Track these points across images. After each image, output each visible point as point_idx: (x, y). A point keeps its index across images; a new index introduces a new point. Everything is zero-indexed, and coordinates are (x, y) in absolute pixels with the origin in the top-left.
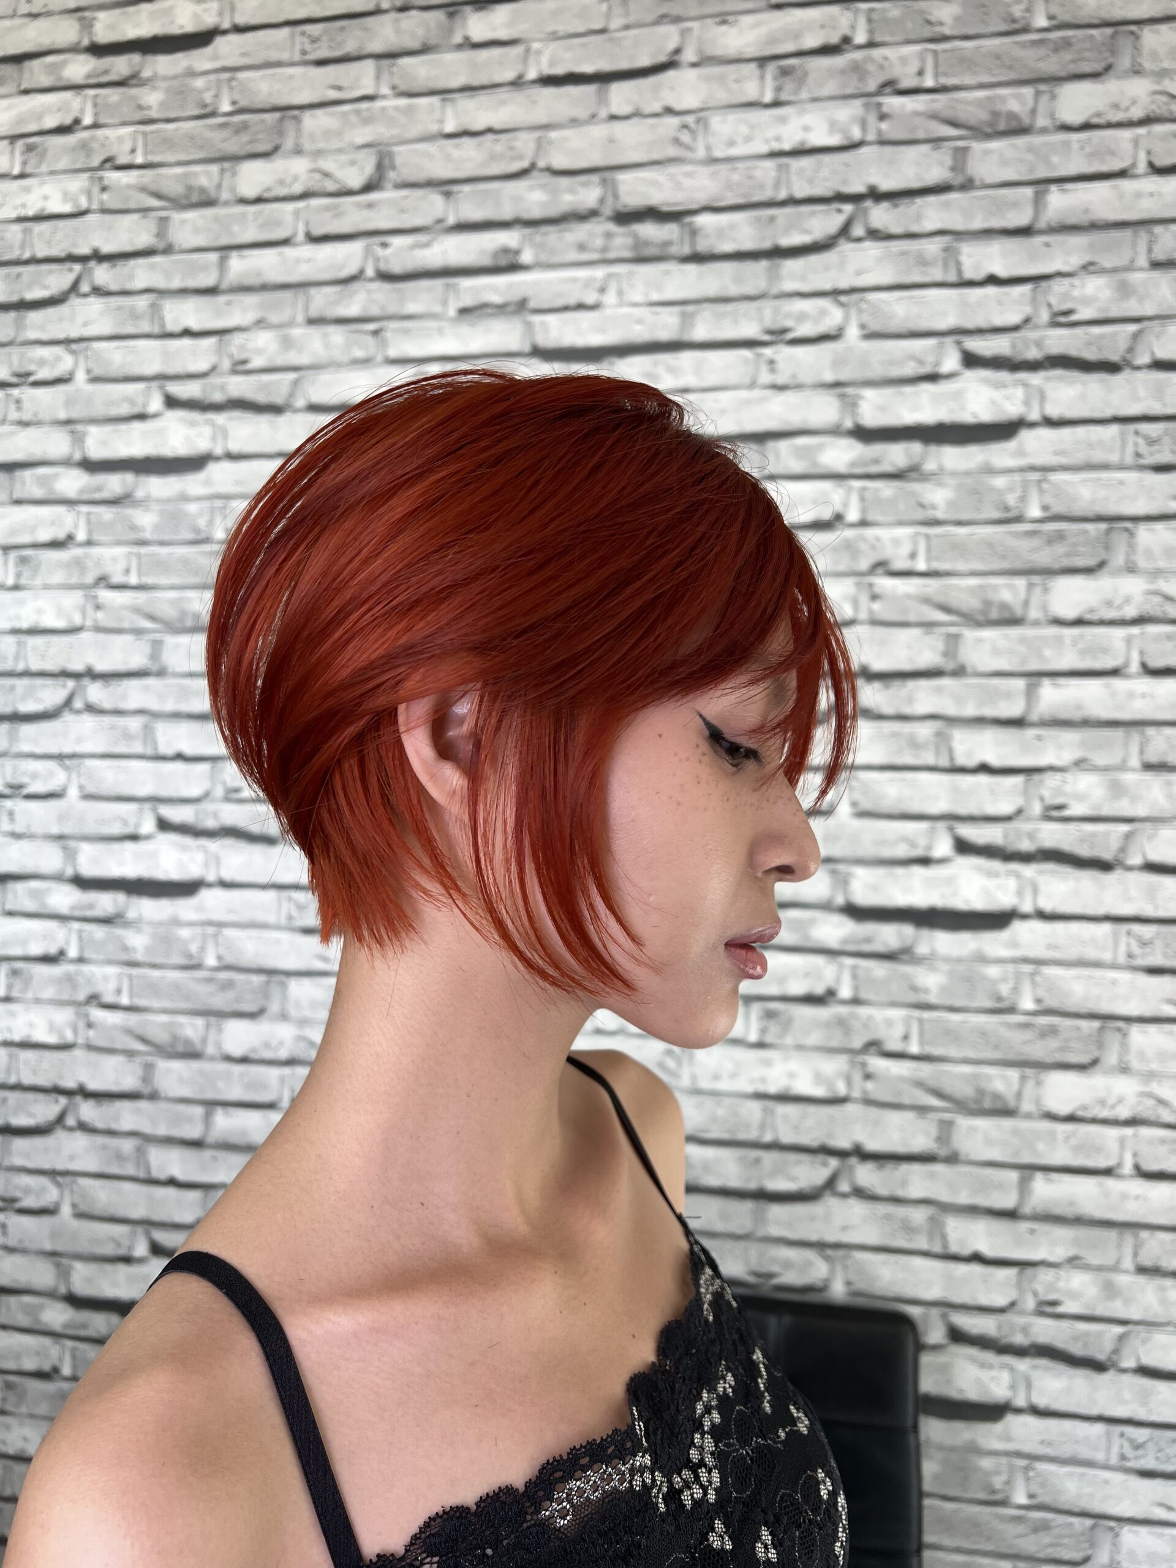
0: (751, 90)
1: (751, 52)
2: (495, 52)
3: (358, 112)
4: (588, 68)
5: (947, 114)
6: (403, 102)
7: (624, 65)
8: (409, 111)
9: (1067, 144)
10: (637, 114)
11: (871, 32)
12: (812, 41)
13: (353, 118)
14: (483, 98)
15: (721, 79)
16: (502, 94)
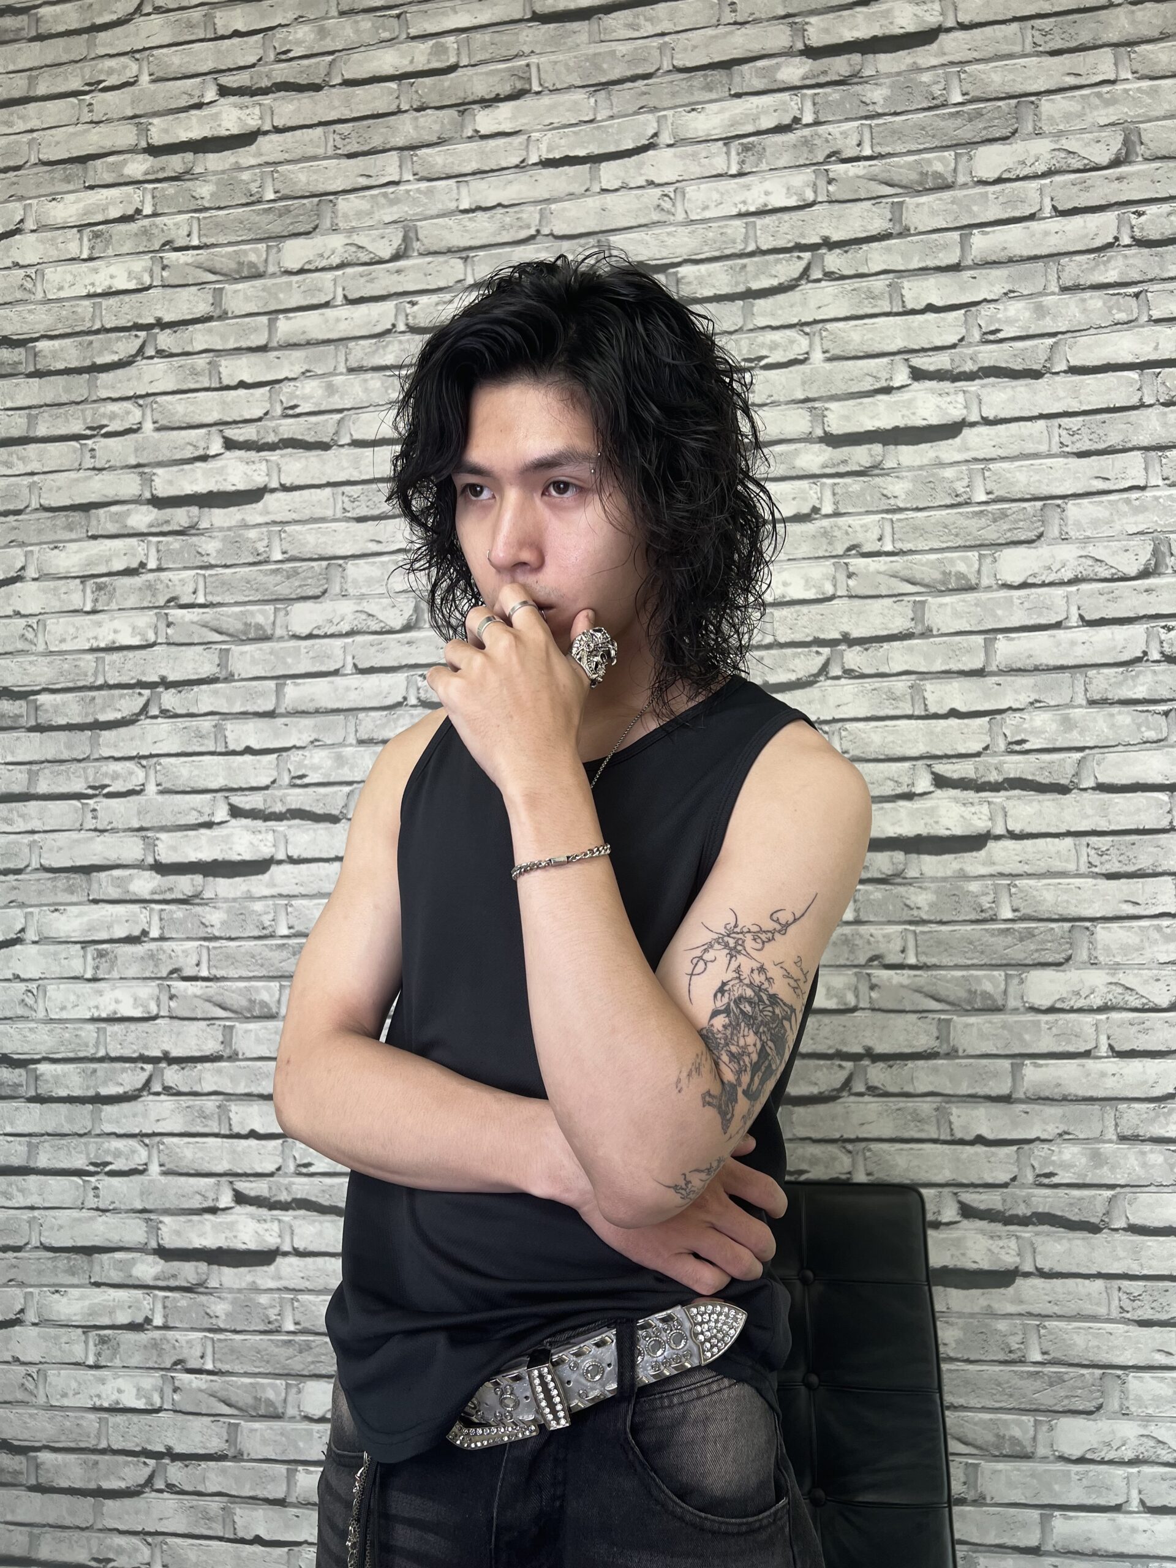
0: (719, 164)
1: (717, 133)
2: (501, 141)
3: (385, 195)
4: (582, 153)
5: (884, 176)
6: (424, 185)
7: (612, 149)
8: (430, 192)
9: (985, 195)
10: (625, 187)
11: (816, 113)
12: (767, 123)
13: (382, 201)
14: (492, 179)
15: (694, 156)
16: (509, 176)
